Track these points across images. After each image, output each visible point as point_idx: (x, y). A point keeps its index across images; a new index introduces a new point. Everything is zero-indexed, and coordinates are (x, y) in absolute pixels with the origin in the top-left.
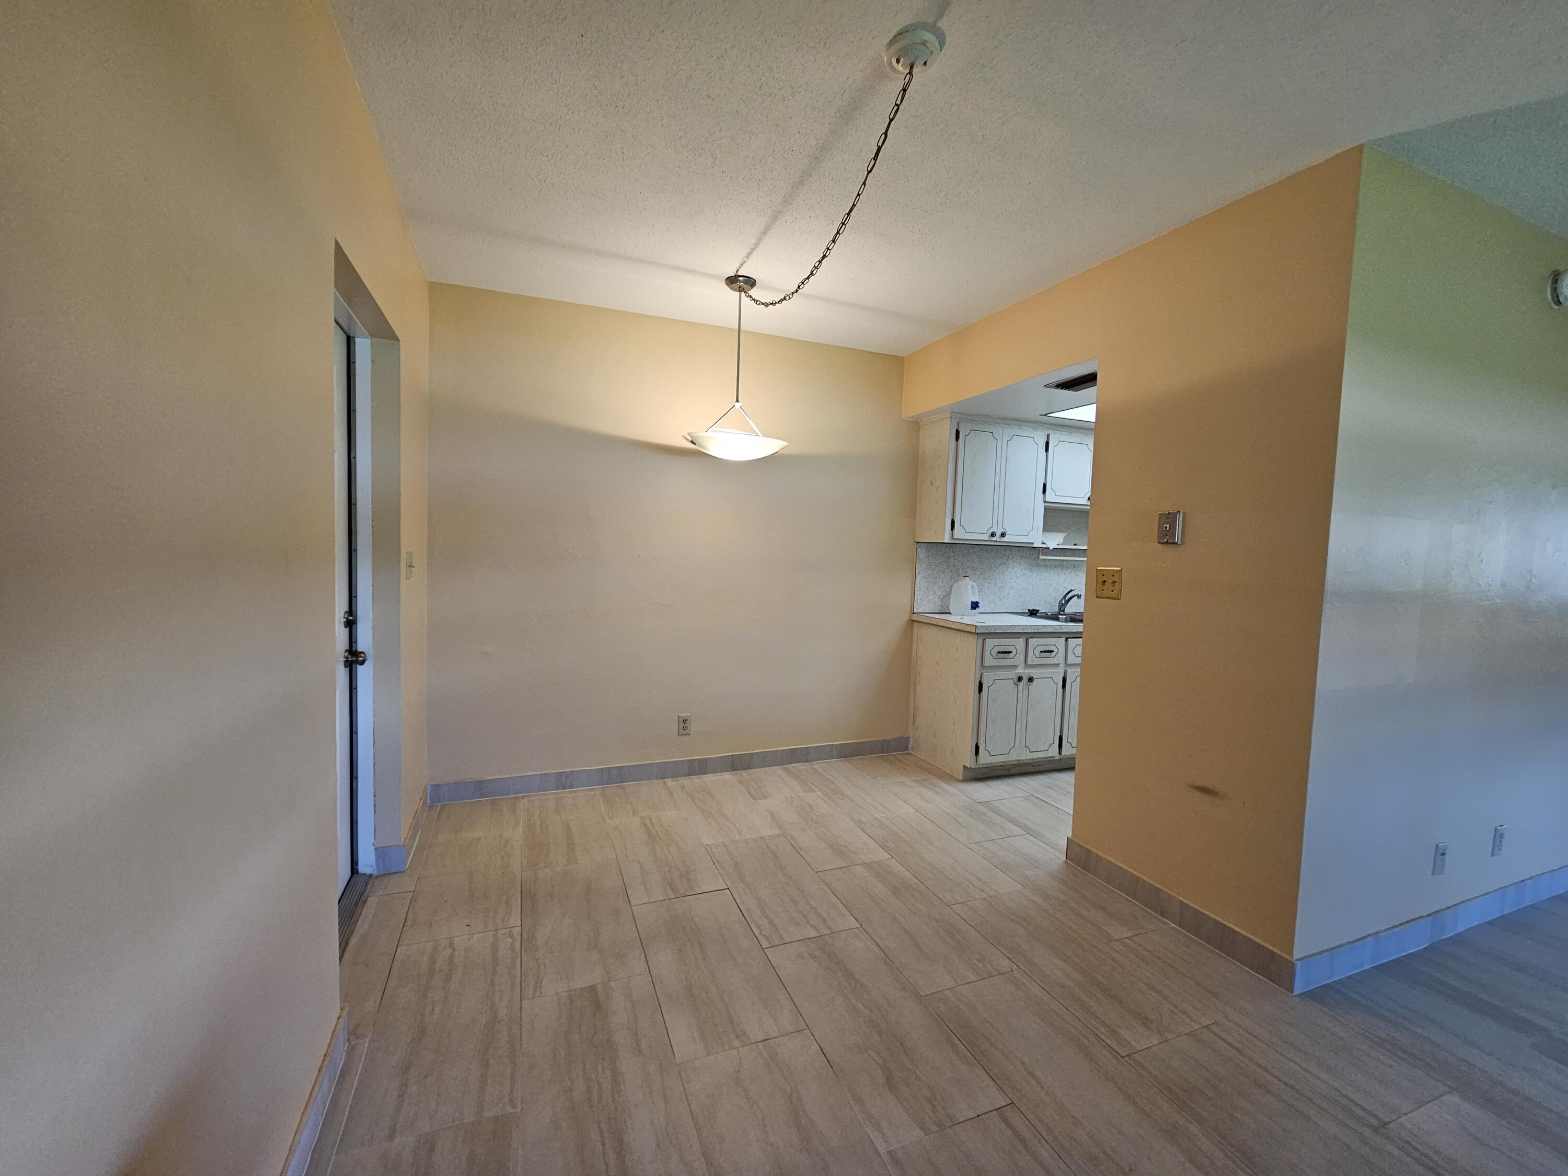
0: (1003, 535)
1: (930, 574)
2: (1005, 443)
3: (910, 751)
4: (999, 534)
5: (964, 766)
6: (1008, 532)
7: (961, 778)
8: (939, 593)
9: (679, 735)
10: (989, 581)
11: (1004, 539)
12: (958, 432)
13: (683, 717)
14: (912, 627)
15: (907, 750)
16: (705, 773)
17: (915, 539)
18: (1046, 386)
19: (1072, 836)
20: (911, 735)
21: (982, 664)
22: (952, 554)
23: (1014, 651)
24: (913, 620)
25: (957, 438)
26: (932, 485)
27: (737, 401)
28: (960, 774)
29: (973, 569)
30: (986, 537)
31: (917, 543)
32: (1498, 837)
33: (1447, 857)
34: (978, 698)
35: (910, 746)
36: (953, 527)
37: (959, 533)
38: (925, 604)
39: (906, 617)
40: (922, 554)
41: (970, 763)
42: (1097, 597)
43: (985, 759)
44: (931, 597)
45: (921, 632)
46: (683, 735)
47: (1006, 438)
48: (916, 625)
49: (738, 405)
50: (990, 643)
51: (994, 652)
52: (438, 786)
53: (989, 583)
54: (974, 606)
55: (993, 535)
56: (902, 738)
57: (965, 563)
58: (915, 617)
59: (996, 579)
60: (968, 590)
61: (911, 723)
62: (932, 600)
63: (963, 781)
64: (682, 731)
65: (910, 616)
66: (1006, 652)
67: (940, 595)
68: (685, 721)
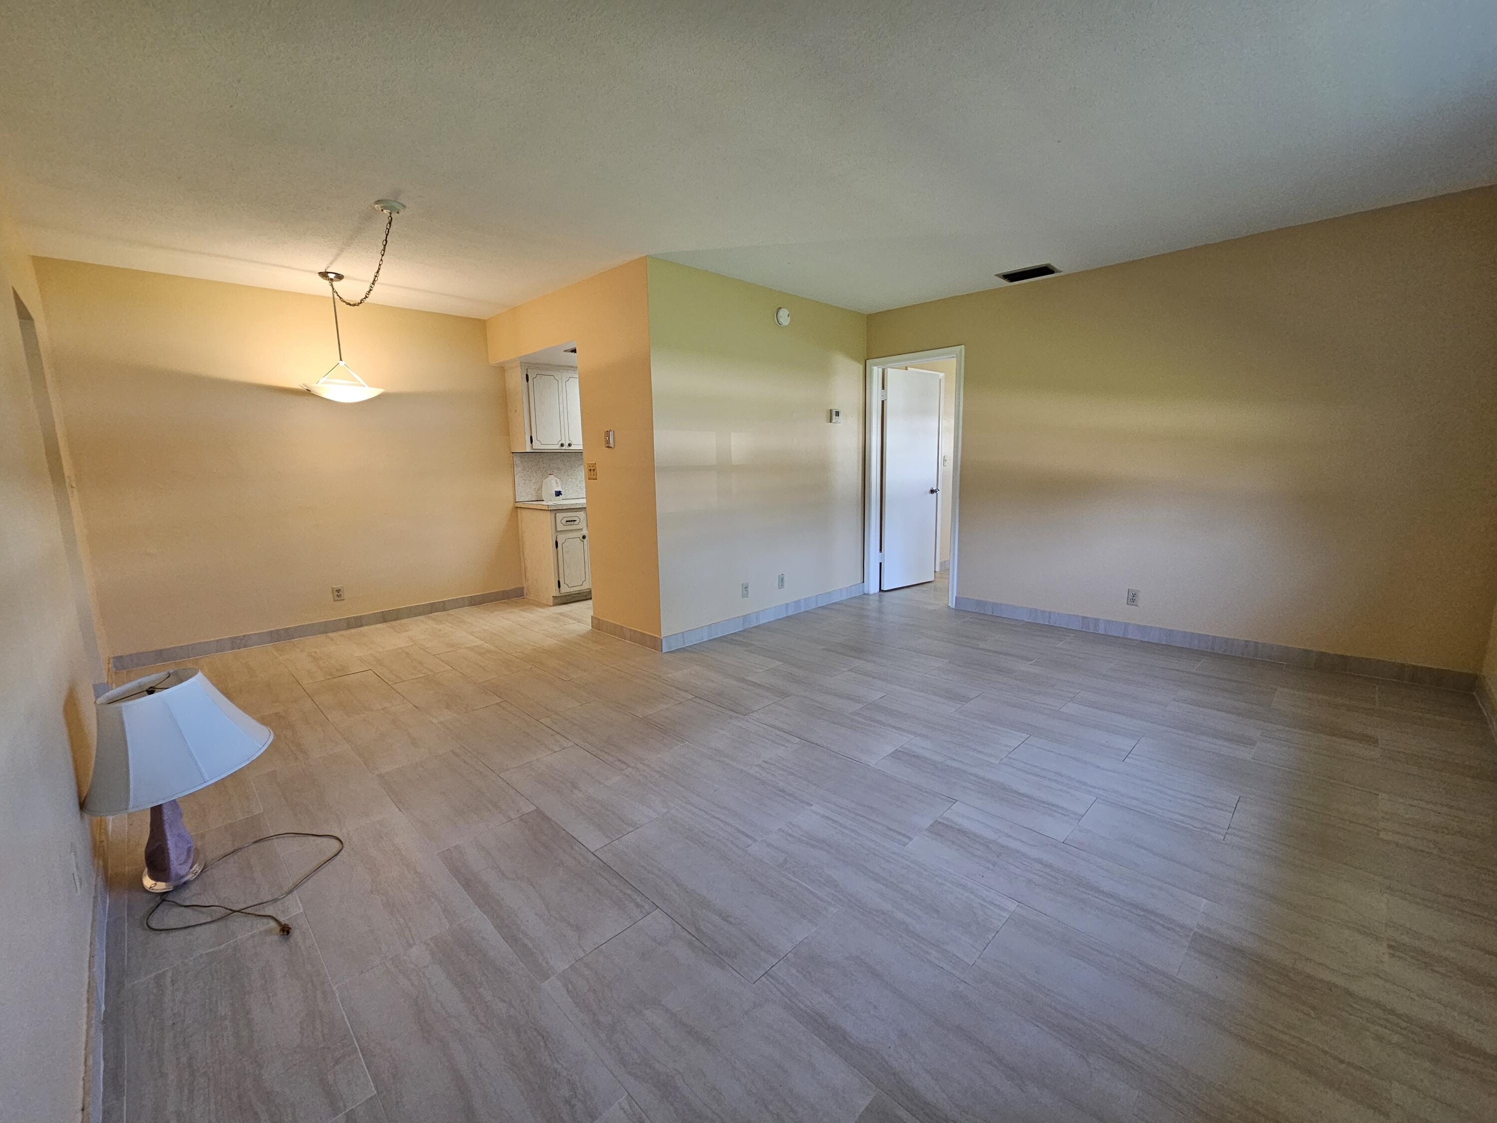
0: (570, 445)
1: (525, 474)
2: (564, 385)
3: (525, 596)
4: (566, 444)
5: (553, 596)
6: (573, 443)
7: (552, 605)
8: (534, 487)
9: (334, 600)
10: (572, 477)
11: (571, 448)
12: (527, 376)
13: (335, 588)
14: (517, 511)
15: (523, 596)
16: (362, 626)
17: (510, 450)
18: (565, 351)
19: (594, 614)
20: (525, 586)
21: (556, 529)
22: (541, 459)
23: (578, 520)
24: (517, 507)
25: (527, 380)
26: (516, 412)
27: (341, 360)
28: (551, 602)
29: (558, 469)
30: (558, 447)
31: (513, 453)
32: (782, 580)
33: (749, 588)
34: (556, 552)
35: (525, 592)
36: (532, 442)
37: (537, 445)
38: (525, 494)
39: (511, 505)
40: (517, 460)
41: (556, 594)
42: (589, 479)
43: (565, 589)
44: (528, 490)
45: (524, 515)
46: (337, 600)
47: (564, 379)
48: (519, 509)
49: (342, 363)
50: (560, 516)
51: (564, 521)
52: (121, 657)
53: (571, 478)
54: (558, 494)
55: (562, 445)
56: (518, 588)
57: (551, 465)
58: (518, 505)
59: (577, 475)
60: (553, 483)
61: (524, 577)
62: (529, 492)
63: (553, 606)
64: (337, 598)
65: (514, 505)
66: (571, 521)
67: (535, 488)
68: (338, 591)
